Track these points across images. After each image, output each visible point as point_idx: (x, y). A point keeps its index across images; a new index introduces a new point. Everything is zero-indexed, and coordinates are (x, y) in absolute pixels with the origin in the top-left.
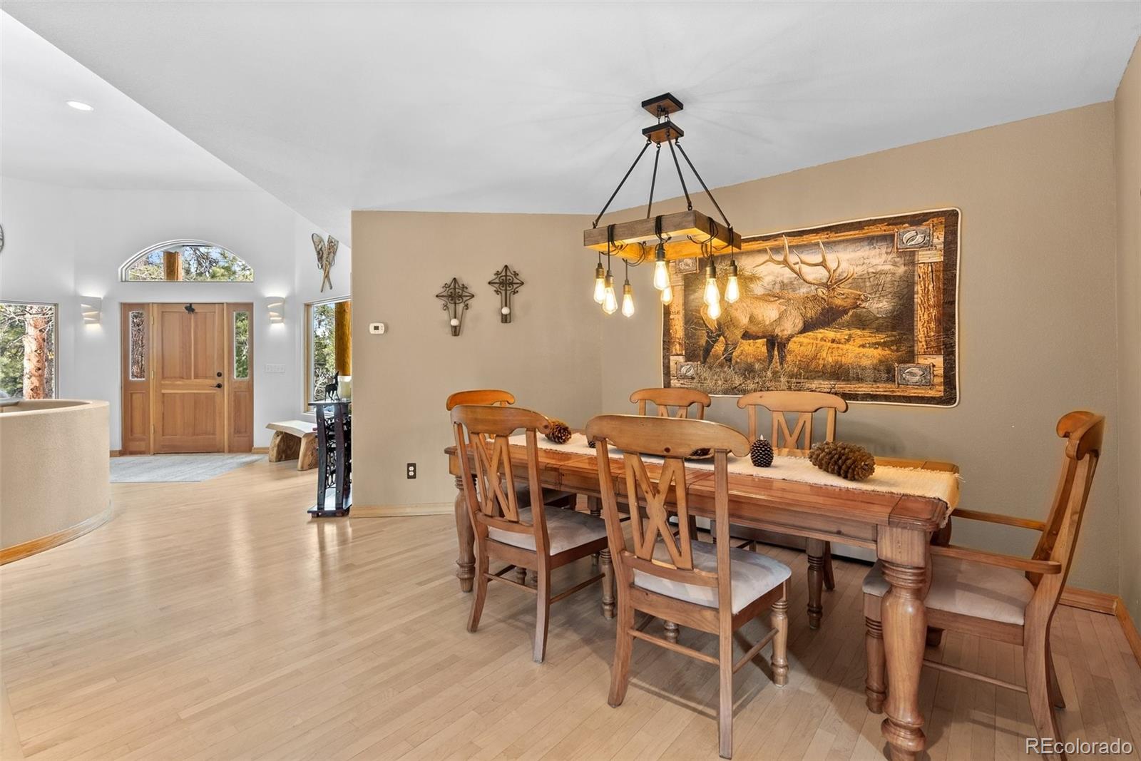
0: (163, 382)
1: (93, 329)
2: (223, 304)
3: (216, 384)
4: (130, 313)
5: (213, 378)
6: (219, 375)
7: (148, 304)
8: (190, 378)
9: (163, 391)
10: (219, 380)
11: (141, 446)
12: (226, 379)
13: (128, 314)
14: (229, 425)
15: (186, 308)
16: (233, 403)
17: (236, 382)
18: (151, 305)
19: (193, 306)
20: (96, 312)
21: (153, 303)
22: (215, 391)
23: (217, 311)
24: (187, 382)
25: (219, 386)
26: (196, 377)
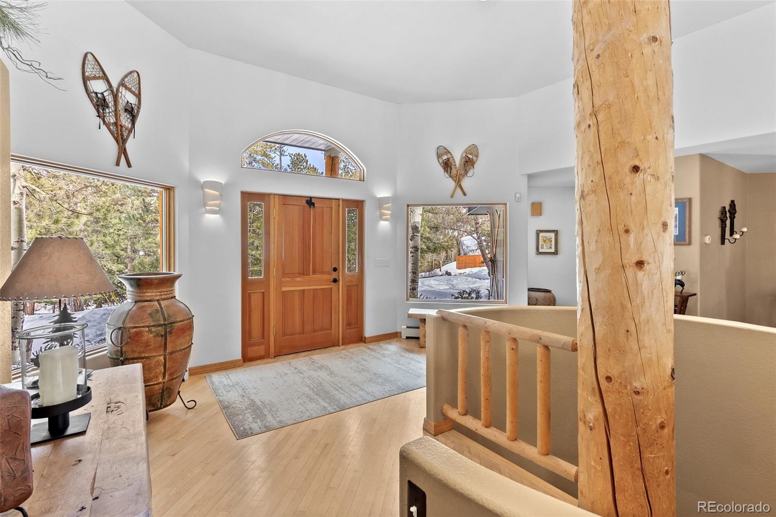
0: (283, 279)
1: (212, 219)
2: (339, 199)
3: (332, 278)
4: (249, 203)
5: (328, 273)
6: (335, 270)
7: (269, 195)
8: (310, 275)
9: (284, 289)
10: (334, 275)
11: (260, 350)
12: (341, 274)
13: (247, 204)
14: (343, 318)
15: (307, 202)
16: (345, 297)
17: (349, 276)
18: (272, 197)
19: (313, 201)
20: (219, 201)
21: (275, 194)
22: (331, 286)
23: (333, 207)
24: (307, 278)
25: (335, 281)
26: (314, 272)
